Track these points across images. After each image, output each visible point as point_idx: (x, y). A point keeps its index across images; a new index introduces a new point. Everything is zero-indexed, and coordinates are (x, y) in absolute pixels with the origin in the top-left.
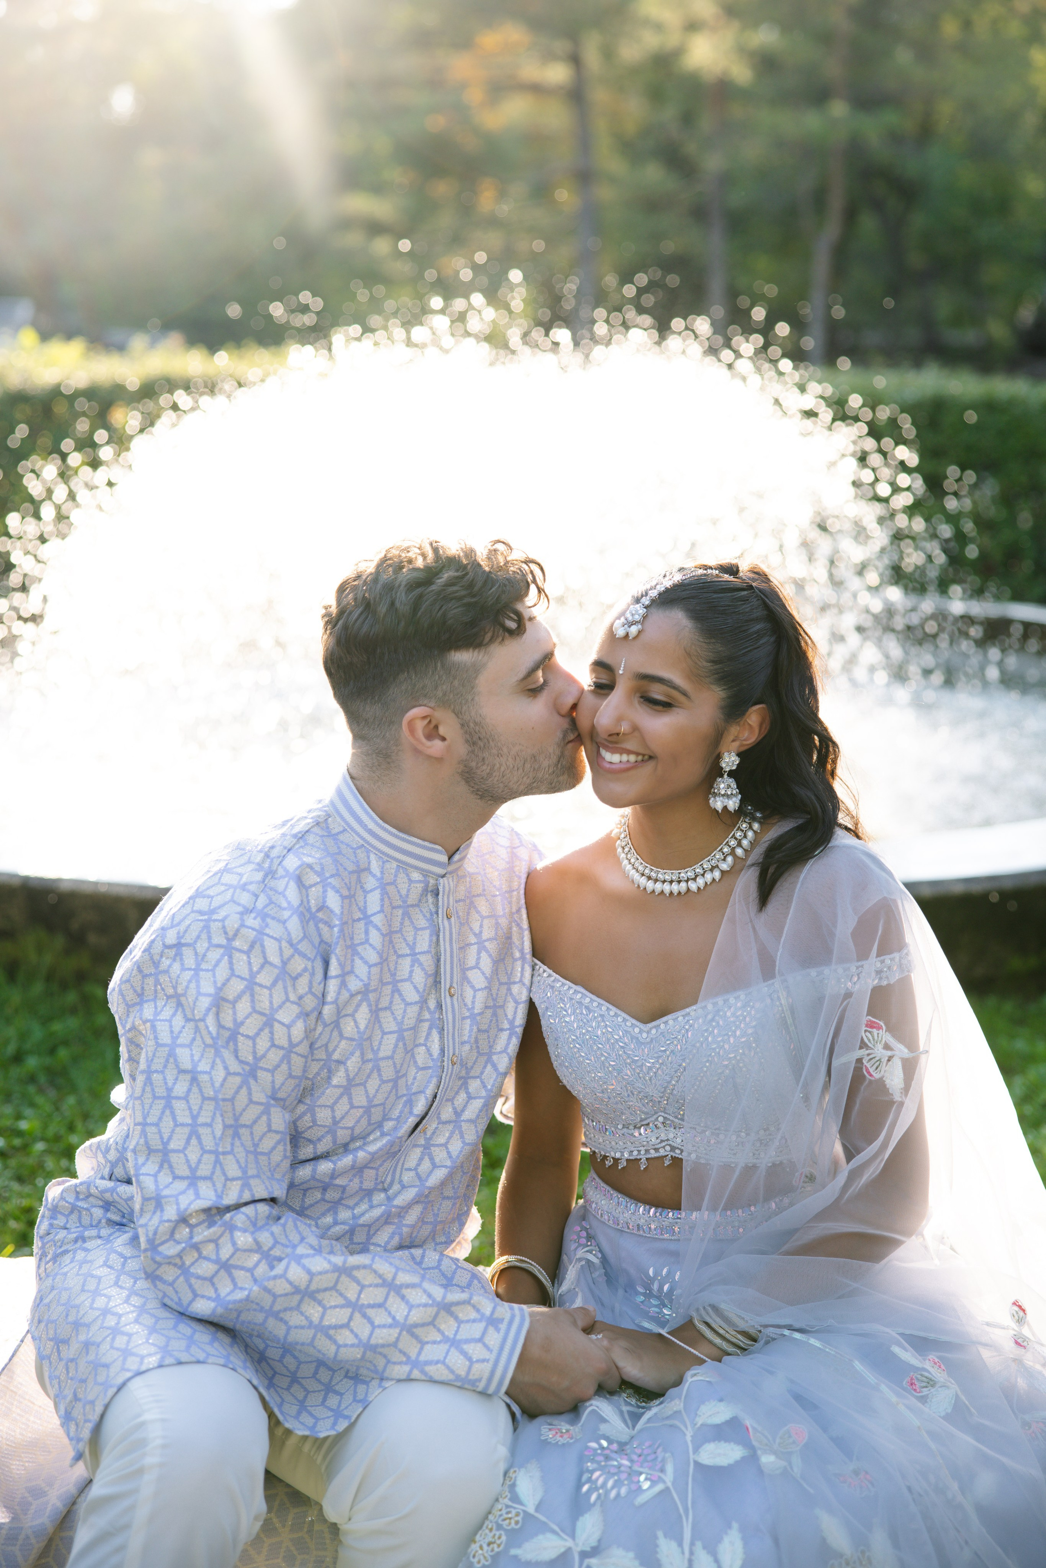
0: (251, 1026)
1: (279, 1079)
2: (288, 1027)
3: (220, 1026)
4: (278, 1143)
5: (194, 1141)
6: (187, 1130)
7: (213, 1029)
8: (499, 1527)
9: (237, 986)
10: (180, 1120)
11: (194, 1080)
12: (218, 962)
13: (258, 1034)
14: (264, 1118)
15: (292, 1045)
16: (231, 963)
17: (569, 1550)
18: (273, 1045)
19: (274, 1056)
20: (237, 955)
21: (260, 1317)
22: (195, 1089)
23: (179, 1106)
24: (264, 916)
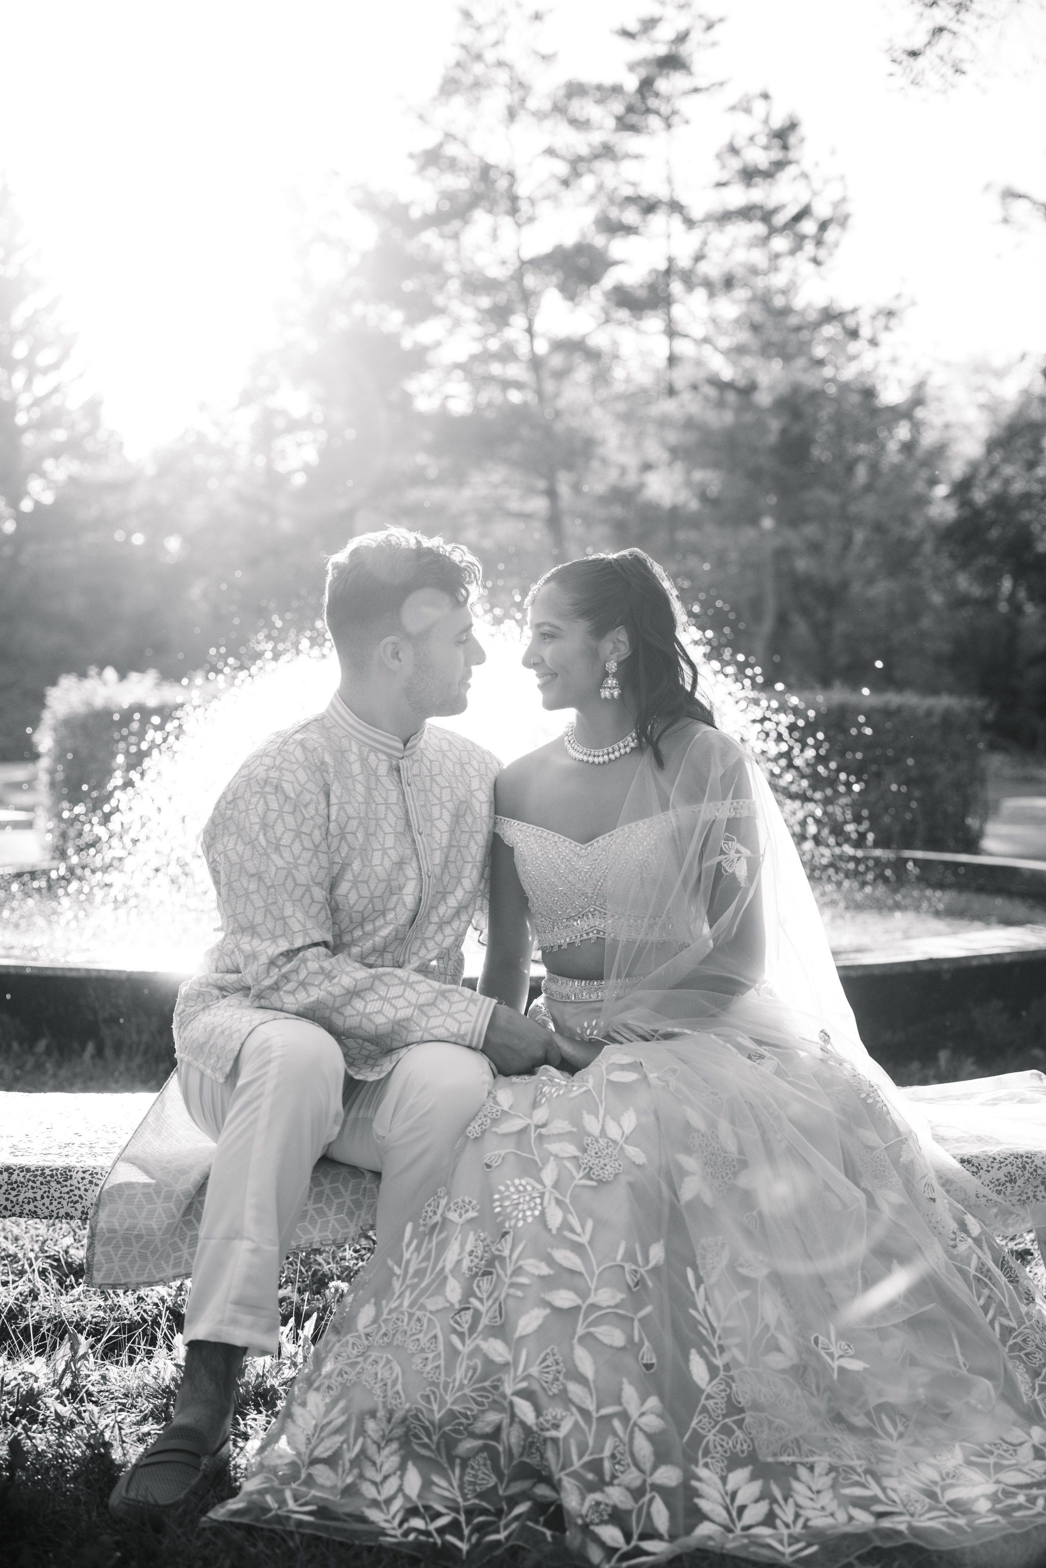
0: (286, 840)
1: (314, 870)
2: (310, 835)
3: (268, 842)
4: (321, 909)
5: (269, 916)
6: (263, 910)
7: (264, 843)
8: (486, 1116)
9: (272, 816)
10: (257, 905)
11: (260, 879)
12: (258, 802)
13: (292, 843)
14: (308, 894)
15: (317, 847)
16: (266, 802)
17: (528, 1126)
18: (304, 849)
19: (307, 855)
20: (269, 796)
21: (327, 1013)
22: (262, 884)
23: (254, 897)
24: (281, 769)
